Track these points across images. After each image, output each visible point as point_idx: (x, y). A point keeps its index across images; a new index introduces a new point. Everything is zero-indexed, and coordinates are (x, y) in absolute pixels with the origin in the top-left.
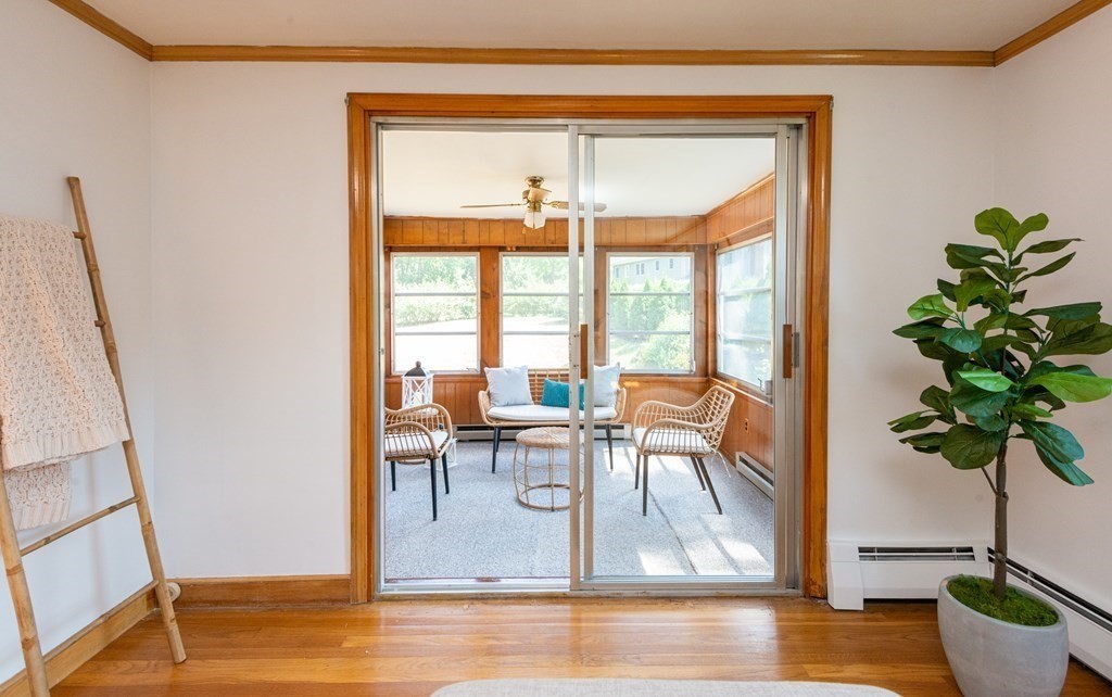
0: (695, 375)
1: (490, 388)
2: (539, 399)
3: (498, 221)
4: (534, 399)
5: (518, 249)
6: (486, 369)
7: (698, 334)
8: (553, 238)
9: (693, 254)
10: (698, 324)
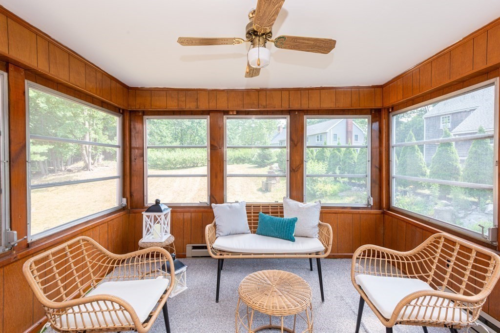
0: (372, 208)
1: (216, 220)
2: (255, 228)
3: (223, 91)
4: (250, 228)
5: (239, 113)
6: (213, 205)
7: (374, 177)
8: (264, 104)
9: (370, 116)
10: (374, 169)
